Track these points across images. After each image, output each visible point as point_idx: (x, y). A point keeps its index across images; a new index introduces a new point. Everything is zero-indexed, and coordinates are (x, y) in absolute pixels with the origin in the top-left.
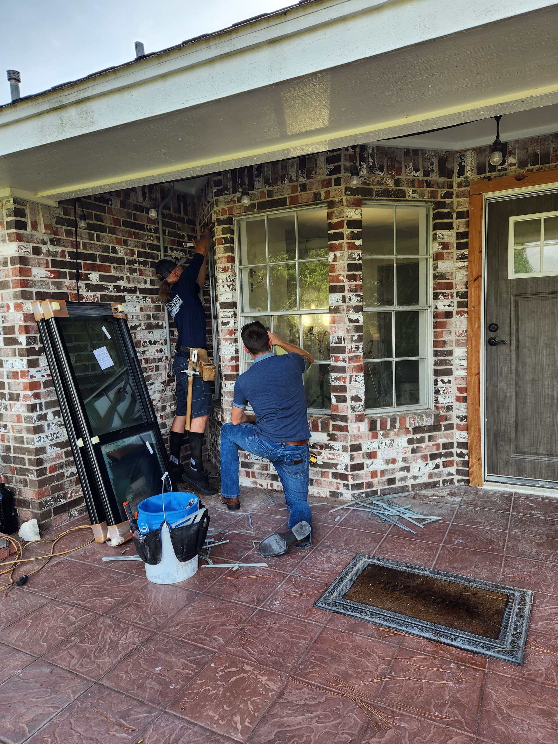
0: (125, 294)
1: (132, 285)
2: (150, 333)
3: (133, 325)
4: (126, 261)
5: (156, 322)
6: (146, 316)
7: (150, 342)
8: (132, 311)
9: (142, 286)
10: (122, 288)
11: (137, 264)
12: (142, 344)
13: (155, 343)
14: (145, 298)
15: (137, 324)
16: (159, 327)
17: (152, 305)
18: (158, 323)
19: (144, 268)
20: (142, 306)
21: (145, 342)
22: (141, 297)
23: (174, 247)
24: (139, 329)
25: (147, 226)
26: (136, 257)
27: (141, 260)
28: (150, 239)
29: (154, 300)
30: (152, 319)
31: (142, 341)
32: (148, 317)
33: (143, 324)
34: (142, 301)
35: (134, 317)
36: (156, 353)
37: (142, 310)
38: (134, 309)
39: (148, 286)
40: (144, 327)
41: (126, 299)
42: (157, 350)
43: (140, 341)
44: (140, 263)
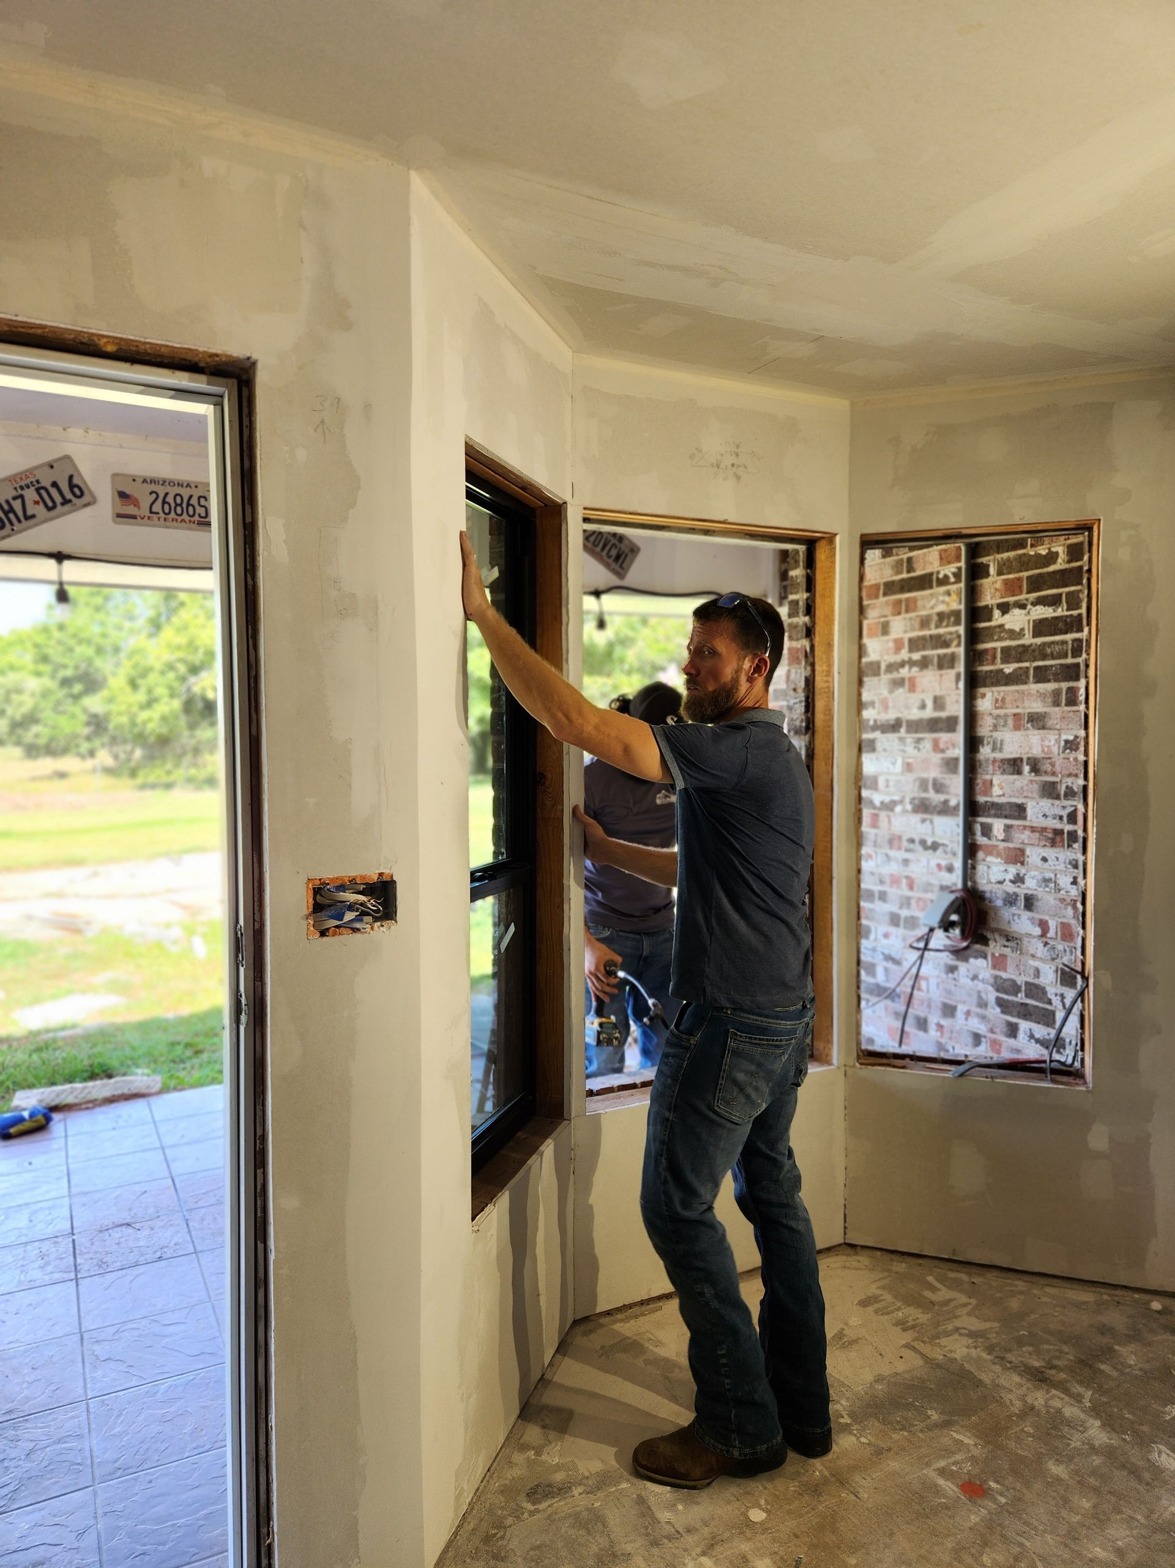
0: (877, 735)
1: (891, 716)
2: (923, 821)
3: (887, 799)
4: (883, 667)
5: (942, 797)
6: (917, 783)
7: (923, 843)
8: (886, 770)
9: (915, 714)
10: (871, 723)
11: (907, 668)
12: (905, 844)
13: (935, 847)
14: (919, 740)
15: (896, 798)
16: (945, 810)
17: (937, 758)
18: (946, 802)
19: (921, 674)
20: (910, 760)
21: (912, 841)
22: (909, 741)
23: (1012, 599)
24: (898, 809)
25: (938, 573)
26: (904, 654)
27: (916, 656)
28: (943, 602)
29: (942, 746)
30: (931, 790)
31: (905, 837)
32: (923, 784)
33: (907, 800)
34: (910, 749)
35: (891, 784)
36: (935, 869)
37: (908, 767)
38: (891, 767)
39: (929, 713)
40: (909, 807)
41: (879, 746)
42: (939, 866)
43: (900, 838)
44: (912, 663)
